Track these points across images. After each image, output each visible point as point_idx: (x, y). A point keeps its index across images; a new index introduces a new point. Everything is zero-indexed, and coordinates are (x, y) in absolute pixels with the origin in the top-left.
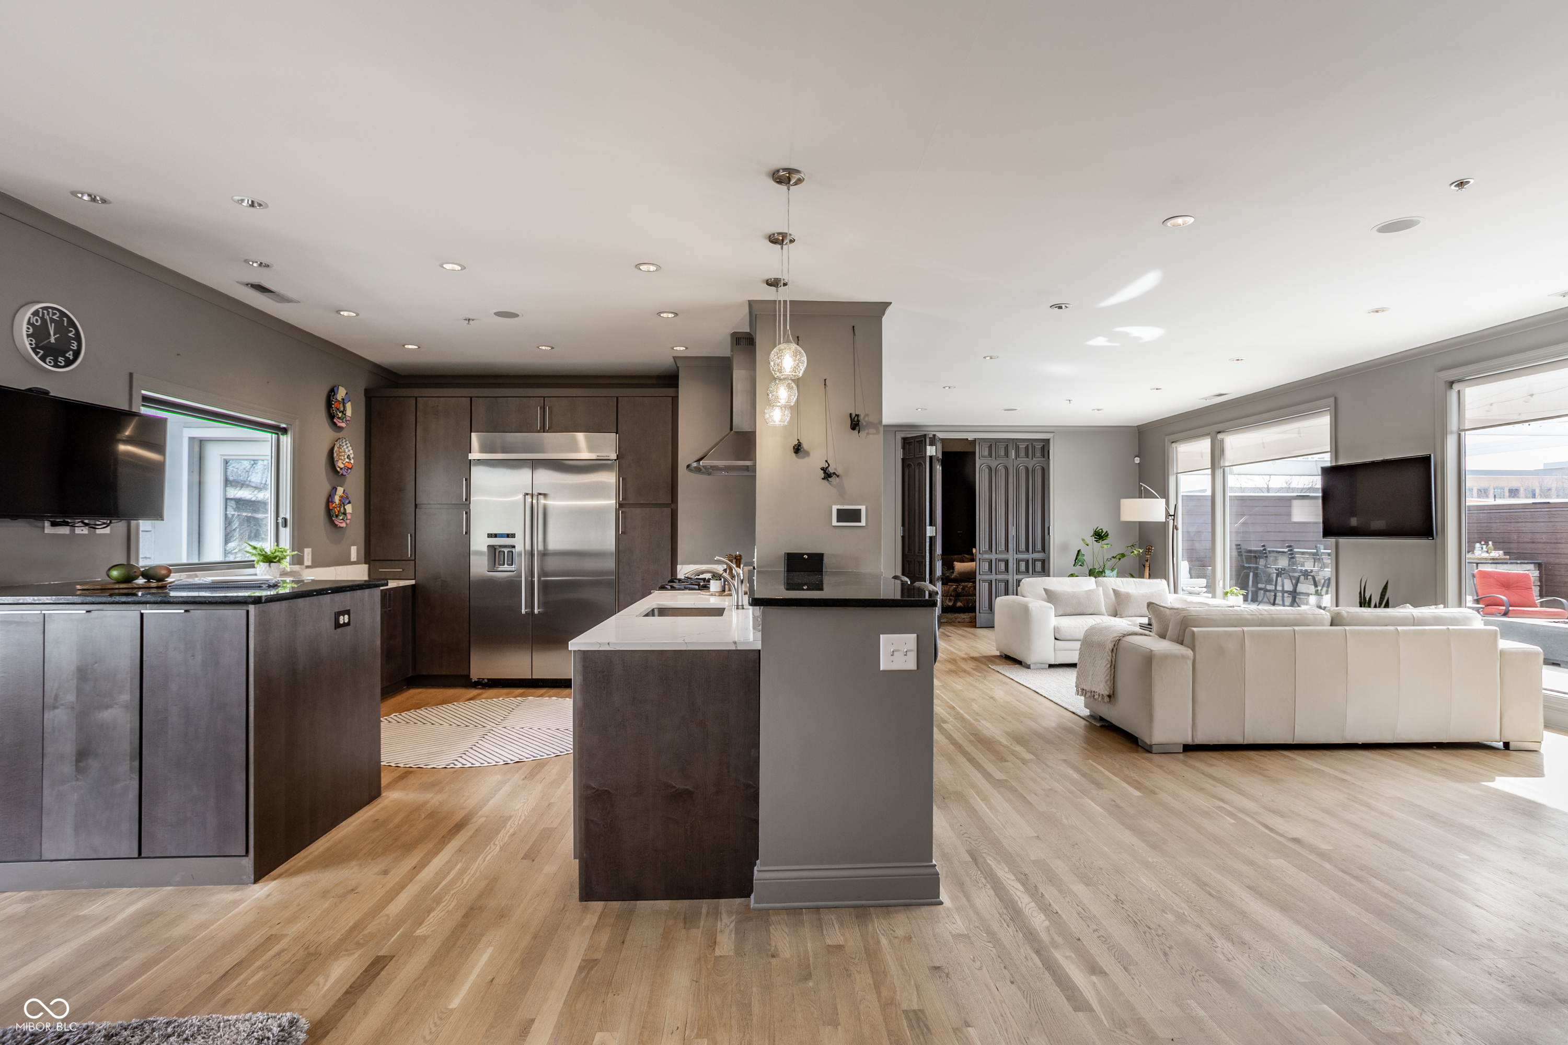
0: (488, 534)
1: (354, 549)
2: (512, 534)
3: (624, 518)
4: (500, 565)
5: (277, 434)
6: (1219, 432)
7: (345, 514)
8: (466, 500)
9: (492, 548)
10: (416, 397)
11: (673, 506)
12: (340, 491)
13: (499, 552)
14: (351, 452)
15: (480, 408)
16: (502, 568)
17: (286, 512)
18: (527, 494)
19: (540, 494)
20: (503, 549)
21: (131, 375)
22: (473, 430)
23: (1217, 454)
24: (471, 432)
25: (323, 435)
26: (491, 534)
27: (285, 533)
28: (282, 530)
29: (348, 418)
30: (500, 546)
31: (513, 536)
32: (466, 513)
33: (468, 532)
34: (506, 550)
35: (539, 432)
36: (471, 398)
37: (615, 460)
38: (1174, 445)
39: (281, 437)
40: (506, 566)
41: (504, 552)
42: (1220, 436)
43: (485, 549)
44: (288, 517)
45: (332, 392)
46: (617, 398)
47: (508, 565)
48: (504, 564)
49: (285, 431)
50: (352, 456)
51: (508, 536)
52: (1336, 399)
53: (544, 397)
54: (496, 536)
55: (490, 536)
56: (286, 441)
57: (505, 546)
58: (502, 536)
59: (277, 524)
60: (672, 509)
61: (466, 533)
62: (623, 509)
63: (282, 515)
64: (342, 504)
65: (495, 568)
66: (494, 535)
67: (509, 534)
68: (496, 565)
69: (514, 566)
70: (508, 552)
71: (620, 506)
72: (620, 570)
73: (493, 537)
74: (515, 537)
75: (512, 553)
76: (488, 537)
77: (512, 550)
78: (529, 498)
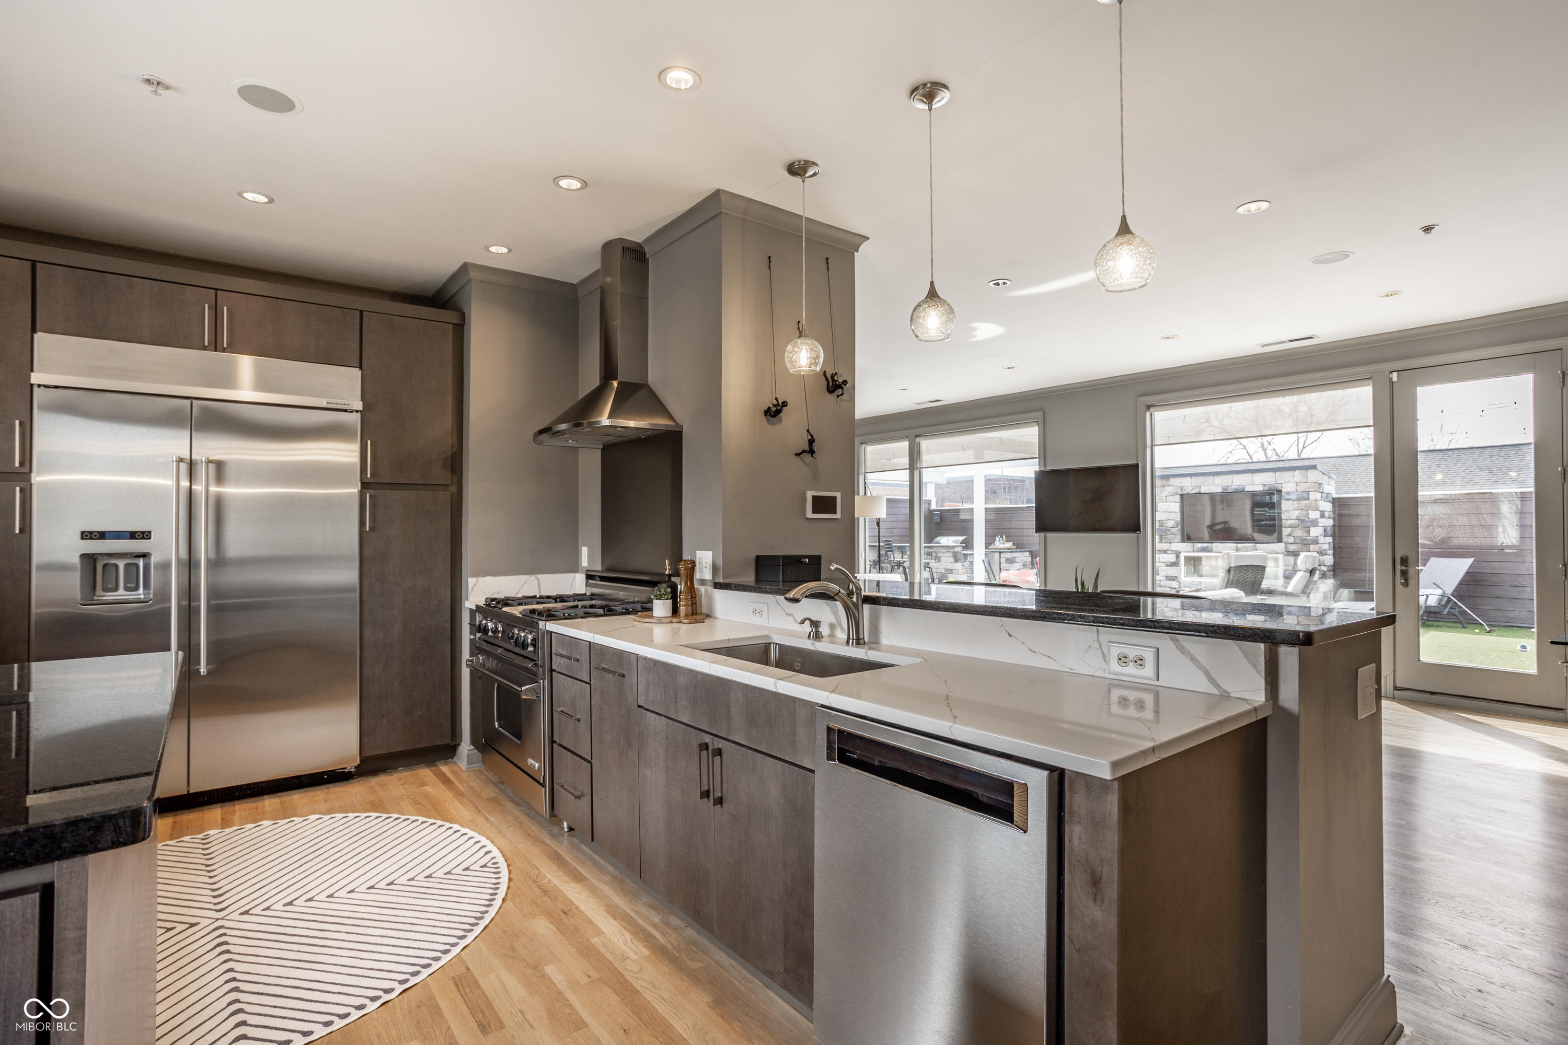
0: (83, 533)
2: (143, 533)
3: (374, 507)
4: (105, 589)
6: (917, 436)
8: (21, 464)
9: (89, 558)
11: (453, 489)
13: (105, 566)
15: (55, 286)
16: (110, 596)
18: (180, 460)
19: (210, 466)
20: (113, 561)
22: (38, 326)
23: (914, 456)
24: (34, 330)
26: (91, 533)
30: (111, 555)
31: (146, 535)
32: (22, 490)
33: (26, 528)
34: (121, 564)
35: (205, 348)
36: (32, 263)
37: (357, 412)
38: (863, 446)
40: (120, 591)
41: (117, 567)
42: (918, 440)
43: (76, 560)
46: (360, 311)
47: (127, 589)
48: (116, 589)
51: (133, 535)
52: (1044, 412)
53: (213, 289)
54: (102, 535)
55: (86, 535)
57: (123, 555)
58: (118, 535)
60: (451, 494)
61: (21, 530)
62: (372, 492)
65: (96, 598)
66: (95, 534)
67: (136, 532)
68: (99, 591)
69: (141, 591)
70: (127, 566)
71: (365, 485)
72: (365, 590)
73: (91, 538)
74: (150, 538)
75: (137, 566)
76: (82, 538)
77: (141, 562)
78: (184, 467)
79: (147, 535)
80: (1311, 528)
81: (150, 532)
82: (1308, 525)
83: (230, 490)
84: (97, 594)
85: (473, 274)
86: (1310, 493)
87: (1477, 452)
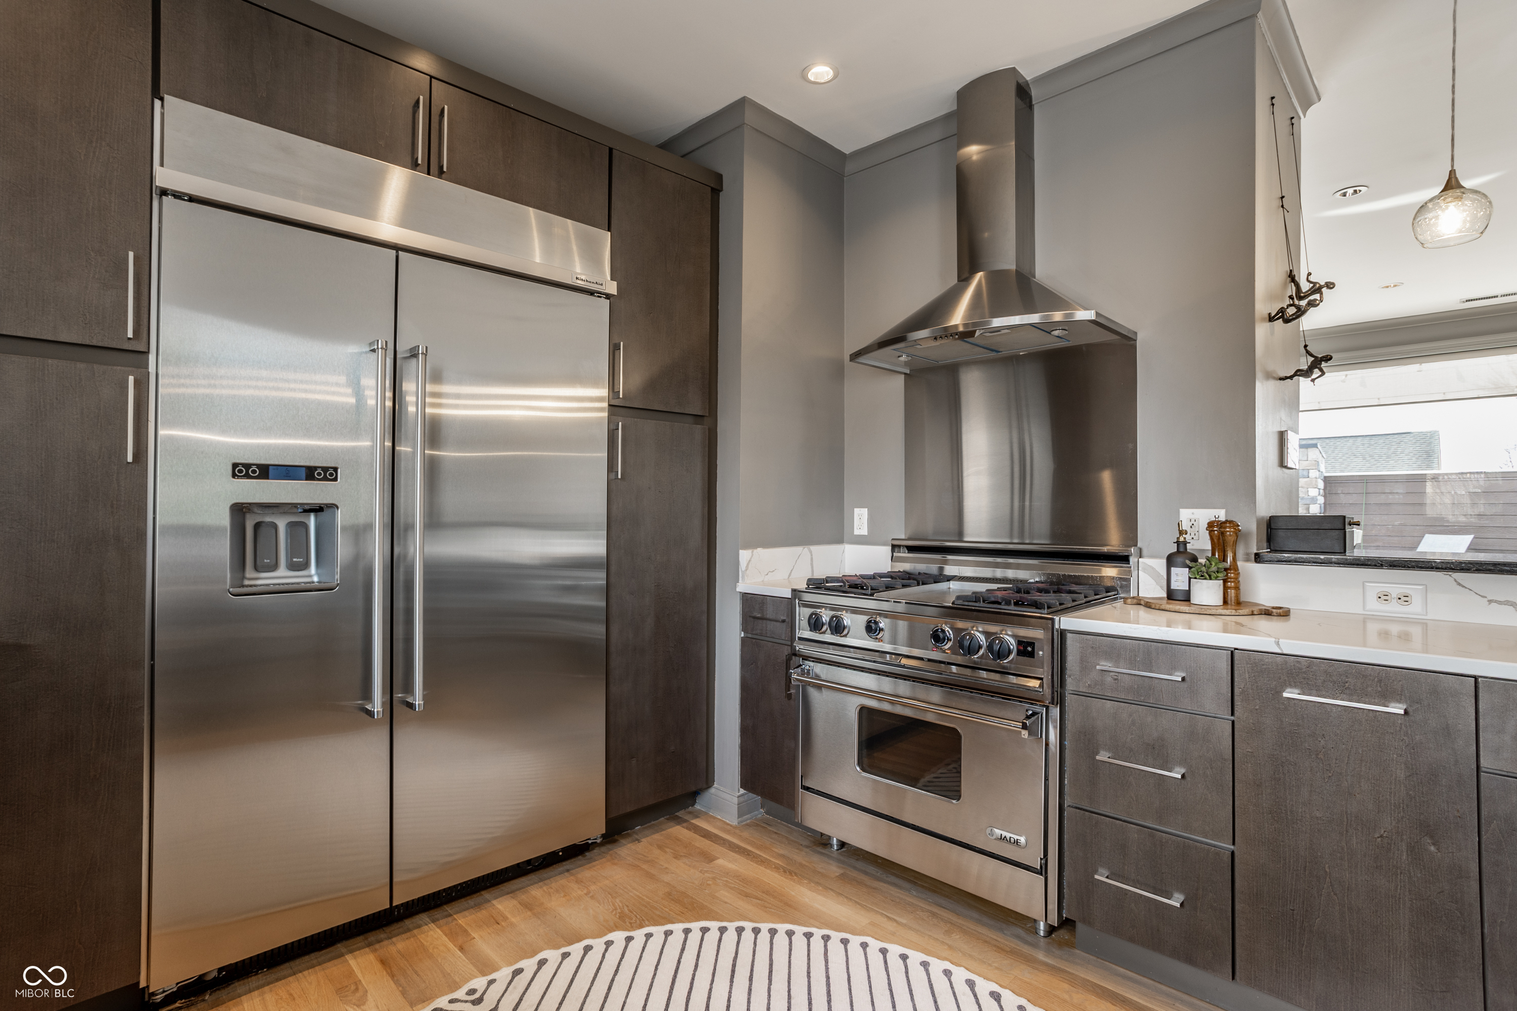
0: (235, 466)
2: (325, 469)
3: (623, 440)
4: (259, 568)
8: (136, 331)
9: (240, 511)
11: (708, 425)
13: (257, 526)
16: (267, 579)
20: (271, 518)
22: (162, 84)
24: (157, 93)
26: (247, 466)
31: (329, 474)
32: (137, 383)
33: (142, 453)
34: (282, 522)
40: (280, 571)
41: (275, 527)
43: (223, 514)
47: (292, 567)
48: (275, 566)
51: (310, 473)
54: (264, 472)
55: (240, 470)
57: (294, 507)
58: (287, 472)
61: (135, 457)
62: (621, 420)
65: (246, 582)
66: (254, 468)
67: (316, 468)
68: (250, 573)
69: (313, 569)
70: (291, 525)
71: (617, 408)
73: (247, 476)
74: (335, 479)
75: (306, 527)
76: (234, 475)
77: (312, 521)
79: (331, 475)
80: (1311, 506)
81: (336, 469)
82: (1308, 502)
84: (248, 575)
85: (749, 117)
86: (1311, 471)
87: (1351, 440)
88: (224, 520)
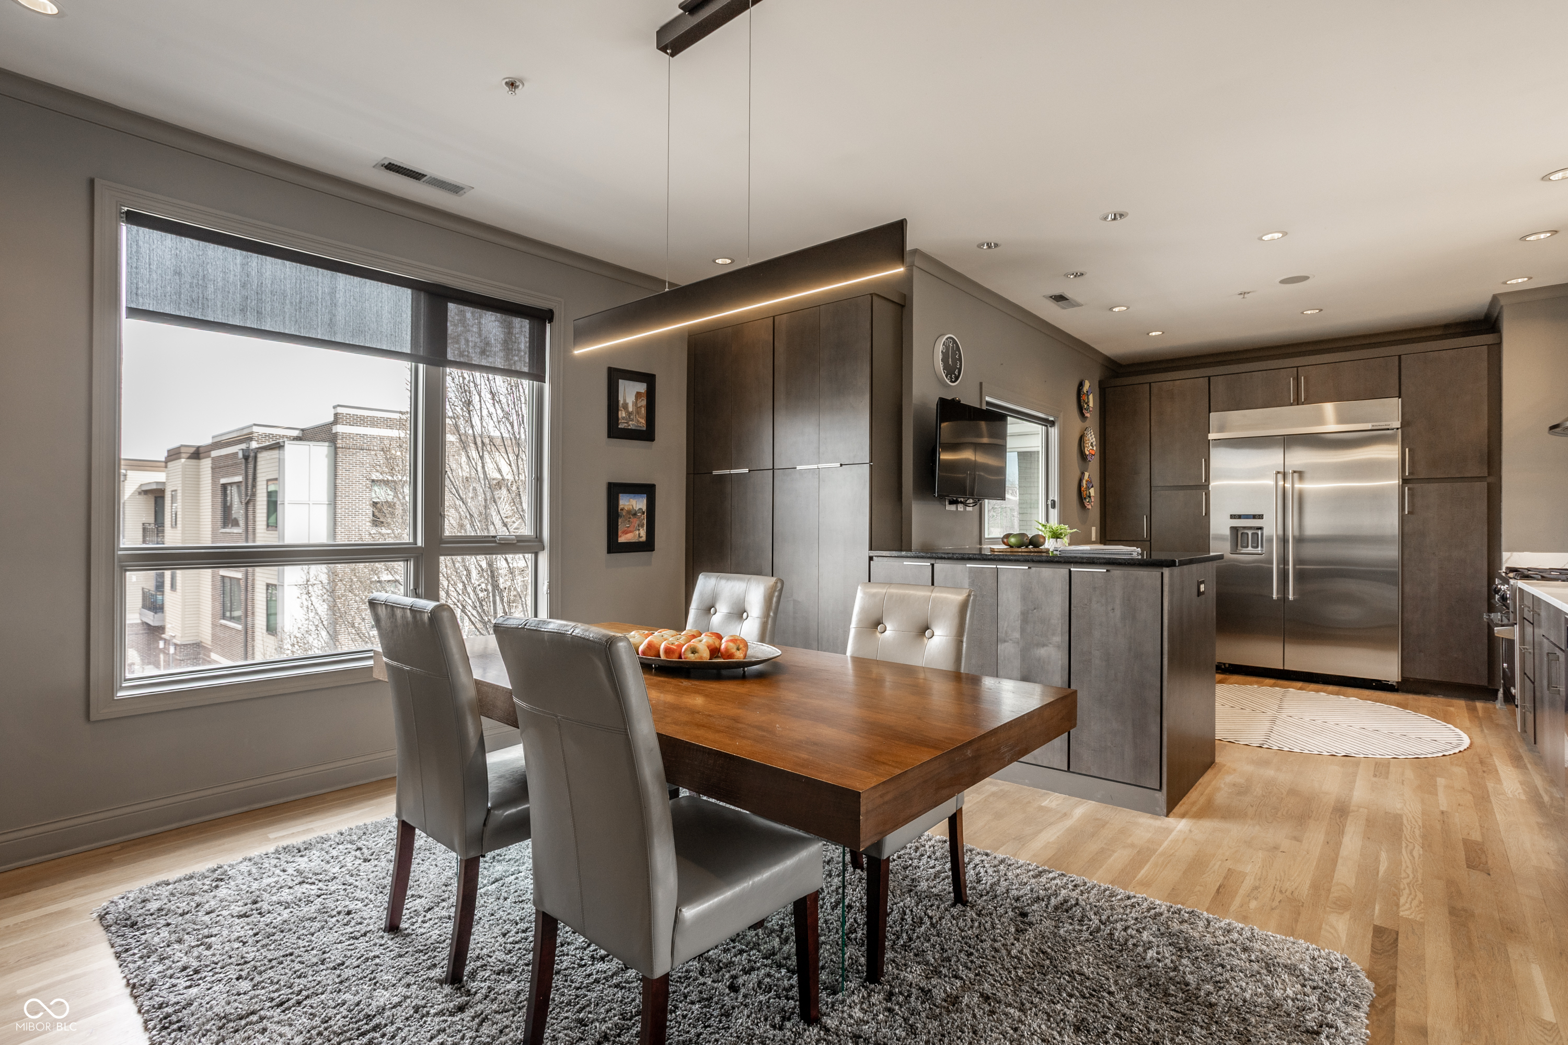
0: (1231, 515)
1: (1094, 529)
2: (1259, 515)
3: (1412, 495)
4: (1243, 547)
5: (1046, 426)
7: (1090, 497)
8: (1205, 481)
9: (1234, 530)
10: (1150, 383)
11: (1490, 479)
12: (1087, 474)
13: (1242, 533)
14: (1094, 439)
15: (1219, 386)
16: (1244, 550)
17: (1054, 495)
18: (1278, 472)
19: (1295, 472)
20: (1246, 531)
21: (981, 384)
22: (1212, 408)
24: (1210, 412)
25: (1076, 425)
26: (1235, 515)
27: (1054, 513)
28: (1051, 510)
29: (1091, 409)
30: (1244, 528)
31: (1261, 517)
32: (1205, 495)
33: (1207, 516)
34: (1250, 533)
35: (1291, 405)
36: (1209, 377)
37: (1398, 429)
39: (1050, 428)
40: (1250, 548)
41: (1248, 534)
44: (1056, 499)
45: (1081, 385)
46: (1400, 356)
47: (1253, 547)
48: (1247, 547)
49: (1053, 423)
50: (1094, 444)
51: (1254, 517)
53: (1297, 367)
54: (1240, 517)
55: (1233, 517)
56: (1054, 432)
57: (1250, 528)
58: (1247, 517)
59: (1047, 505)
60: (1488, 484)
61: (1205, 516)
62: (1410, 486)
63: (1051, 498)
64: (1088, 488)
65: (1238, 552)
66: (1237, 516)
67: (1256, 515)
68: (1239, 548)
69: (1260, 548)
70: (1253, 534)
71: (1405, 481)
72: (1406, 557)
73: (1235, 519)
74: (1262, 519)
75: (1258, 534)
76: (1231, 518)
77: (1259, 532)
78: (1280, 476)
81: (1263, 515)
83: (1309, 486)
85: (1503, 302)
88: (1227, 532)
